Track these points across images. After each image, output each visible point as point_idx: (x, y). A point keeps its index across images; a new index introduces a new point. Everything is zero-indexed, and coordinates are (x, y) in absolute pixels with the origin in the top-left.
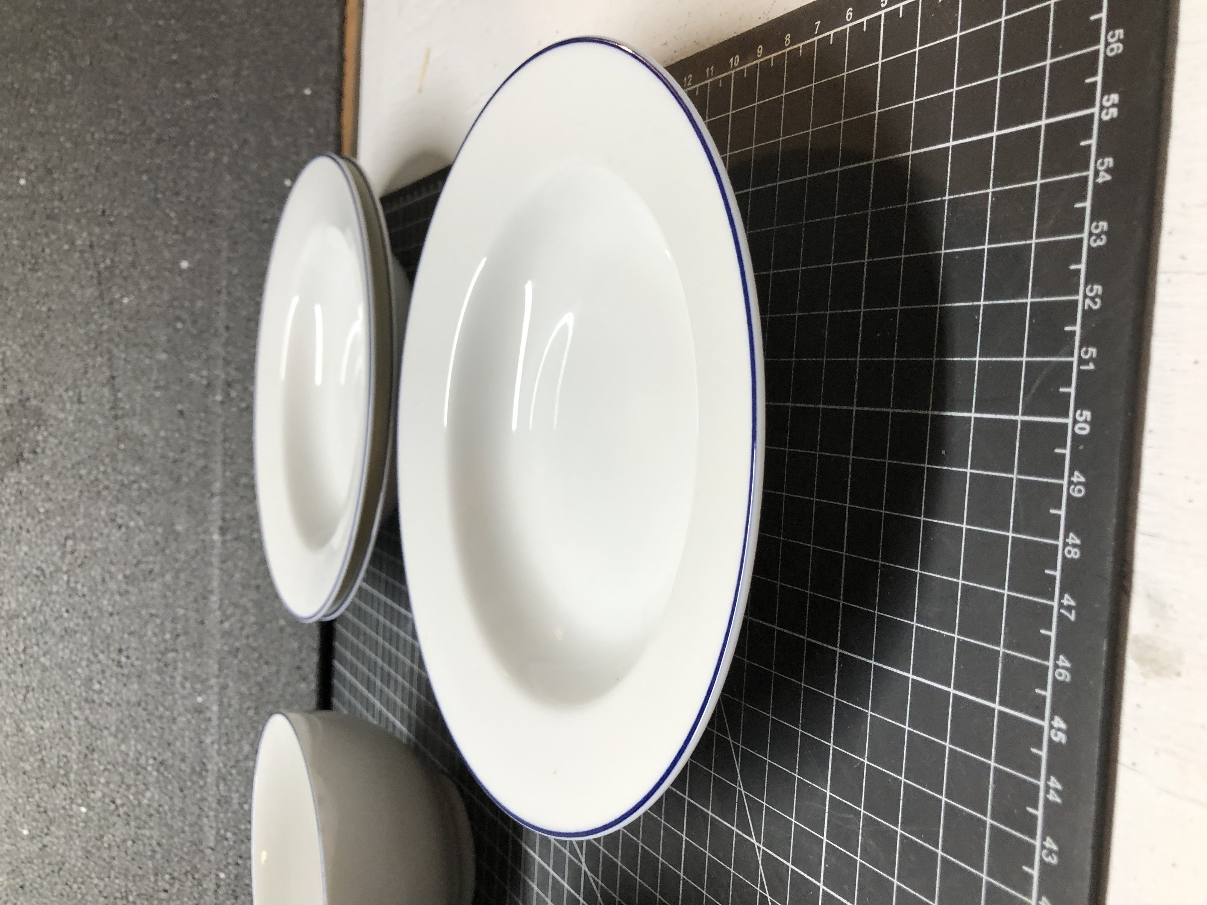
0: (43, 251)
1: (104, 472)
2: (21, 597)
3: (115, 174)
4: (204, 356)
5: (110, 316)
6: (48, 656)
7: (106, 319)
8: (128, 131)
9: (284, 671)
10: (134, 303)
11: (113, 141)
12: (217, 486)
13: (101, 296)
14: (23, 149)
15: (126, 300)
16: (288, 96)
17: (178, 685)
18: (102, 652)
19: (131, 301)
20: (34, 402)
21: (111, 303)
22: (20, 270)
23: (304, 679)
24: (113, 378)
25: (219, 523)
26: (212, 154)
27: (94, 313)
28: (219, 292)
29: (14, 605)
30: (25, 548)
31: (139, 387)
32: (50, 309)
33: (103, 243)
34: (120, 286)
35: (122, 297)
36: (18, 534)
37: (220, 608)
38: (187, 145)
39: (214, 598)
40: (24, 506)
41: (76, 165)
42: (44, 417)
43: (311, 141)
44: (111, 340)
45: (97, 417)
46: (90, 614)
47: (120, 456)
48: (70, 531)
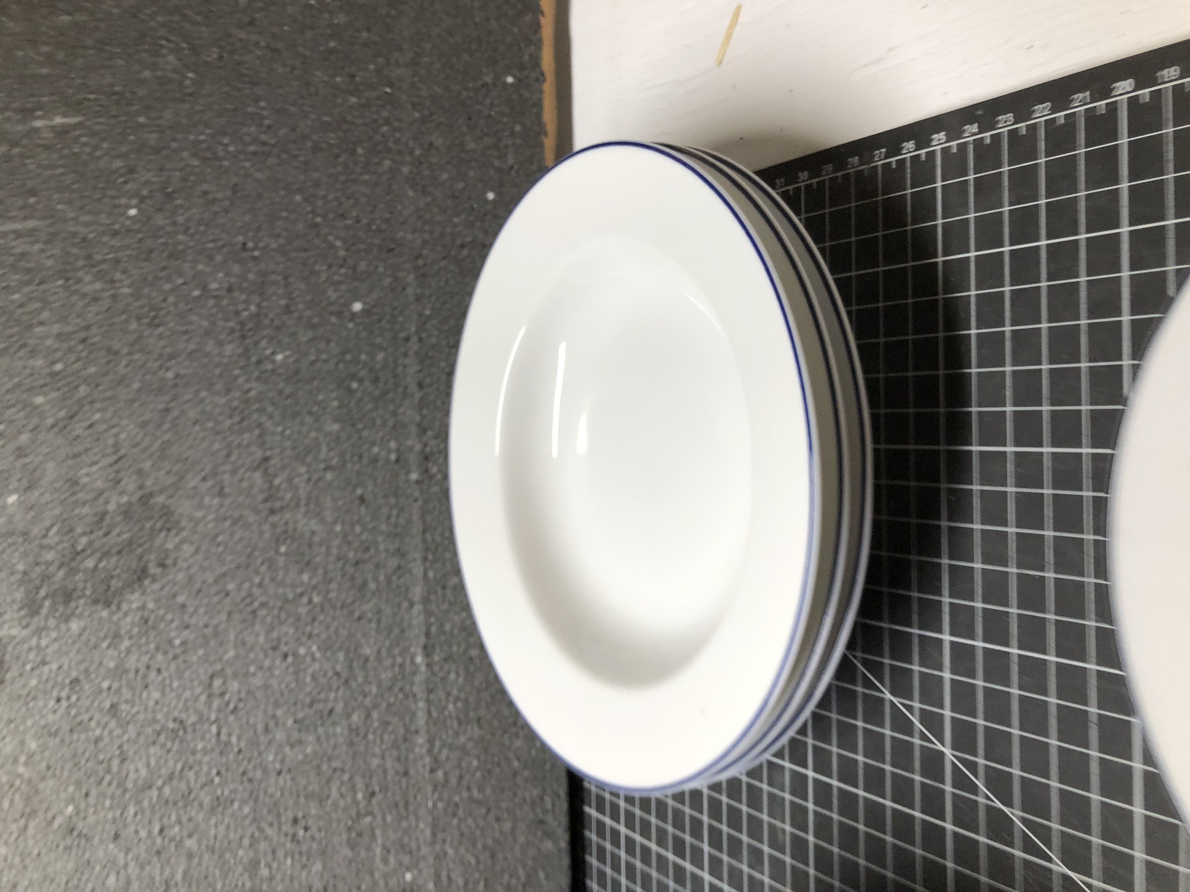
0: (165, 300)
1: (260, 585)
2: (153, 762)
3: (259, 196)
4: (391, 423)
5: (258, 379)
6: (195, 837)
7: (254, 384)
8: (273, 141)
9: (522, 827)
10: (291, 360)
11: (255, 153)
12: (417, 592)
13: (246, 353)
14: (132, 170)
15: (279, 357)
16: (485, 85)
17: (378, 861)
18: (271, 825)
19: (286, 357)
20: (160, 499)
21: (259, 362)
22: (134, 326)
23: (548, 835)
24: (266, 459)
25: (422, 640)
26: (387, 163)
27: (237, 377)
28: (407, 339)
29: (143, 772)
30: (156, 695)
31: (302, 469)
32: (177, 375)
33: (245, 285)
34: (271, 339)
35: (274, 353)
36: (145, 676)
37: (430, 751)
38: (353, 152)
39: (420, 740)
40: (151, 638)
41: (205, 187)
42: (174, 519)
43: (518, 141)
44: (261, 410)
45: (246, 513)
46: (251, 775)
47: (281, 562)
48: (218, 667)
